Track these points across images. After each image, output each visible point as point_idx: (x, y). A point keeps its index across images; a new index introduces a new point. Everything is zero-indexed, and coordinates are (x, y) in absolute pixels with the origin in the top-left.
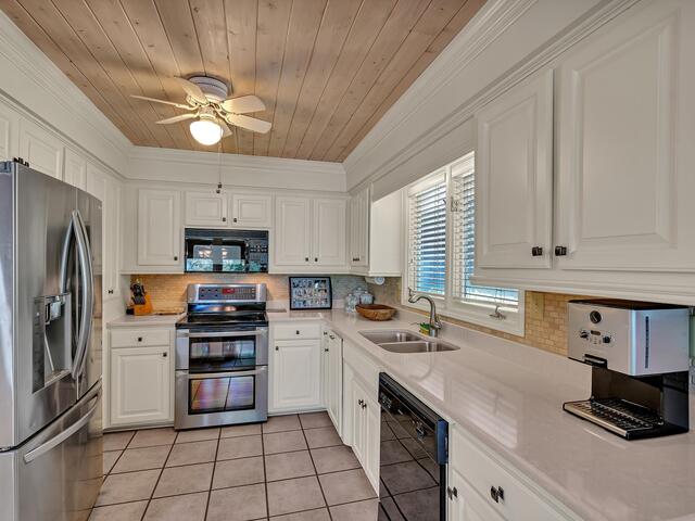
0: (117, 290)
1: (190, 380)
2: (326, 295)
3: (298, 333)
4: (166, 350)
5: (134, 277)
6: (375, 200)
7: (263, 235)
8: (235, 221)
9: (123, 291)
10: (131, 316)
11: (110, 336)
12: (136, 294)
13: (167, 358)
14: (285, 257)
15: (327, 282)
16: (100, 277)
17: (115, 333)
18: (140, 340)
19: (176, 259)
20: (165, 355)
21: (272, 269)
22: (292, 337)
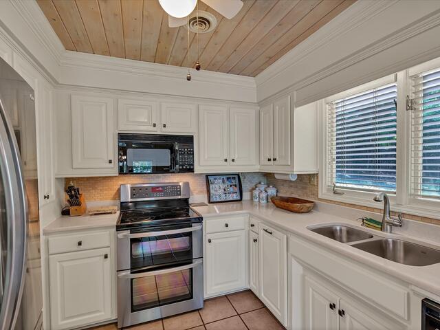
0: (52, 194)
1: (132, 279)
2: (237, 189)
3: (227, 226)
4: (106, 251)
5: (67, 180)
6: (296, 107)
7: (189, 139)
8: (165, 126)
9: (58, 193)
10: (66, 218)
11: (47, 242)
12: (71, 196)
13: (109, 259)
14: (207, 159)
15: (237, 179)
16: (35, 182)
17: (52, 239)
18: (80, 244)
19: (110, 162)
20: (106, 257)
21: (197, 170)
22: (223, 230)
